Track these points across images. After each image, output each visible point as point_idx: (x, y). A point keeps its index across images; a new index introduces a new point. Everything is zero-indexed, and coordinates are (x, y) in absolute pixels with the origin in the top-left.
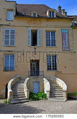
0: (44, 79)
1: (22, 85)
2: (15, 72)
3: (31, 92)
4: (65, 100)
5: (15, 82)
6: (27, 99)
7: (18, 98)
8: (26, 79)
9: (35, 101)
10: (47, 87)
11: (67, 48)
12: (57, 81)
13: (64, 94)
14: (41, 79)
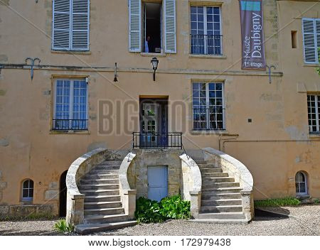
0: (181, 157)
1: (111, 174)
2: (89, 134)
3: (141, 198)
4: (247, 220)
5: (90, 165)
6: (128, 218)
7: (101, 217)
8: (127, 158)
9: (155, 222)
10: (192, 179)
11: (255, 60)
12: (223, 163)
13: (245, 203)
14: (173, 156)
